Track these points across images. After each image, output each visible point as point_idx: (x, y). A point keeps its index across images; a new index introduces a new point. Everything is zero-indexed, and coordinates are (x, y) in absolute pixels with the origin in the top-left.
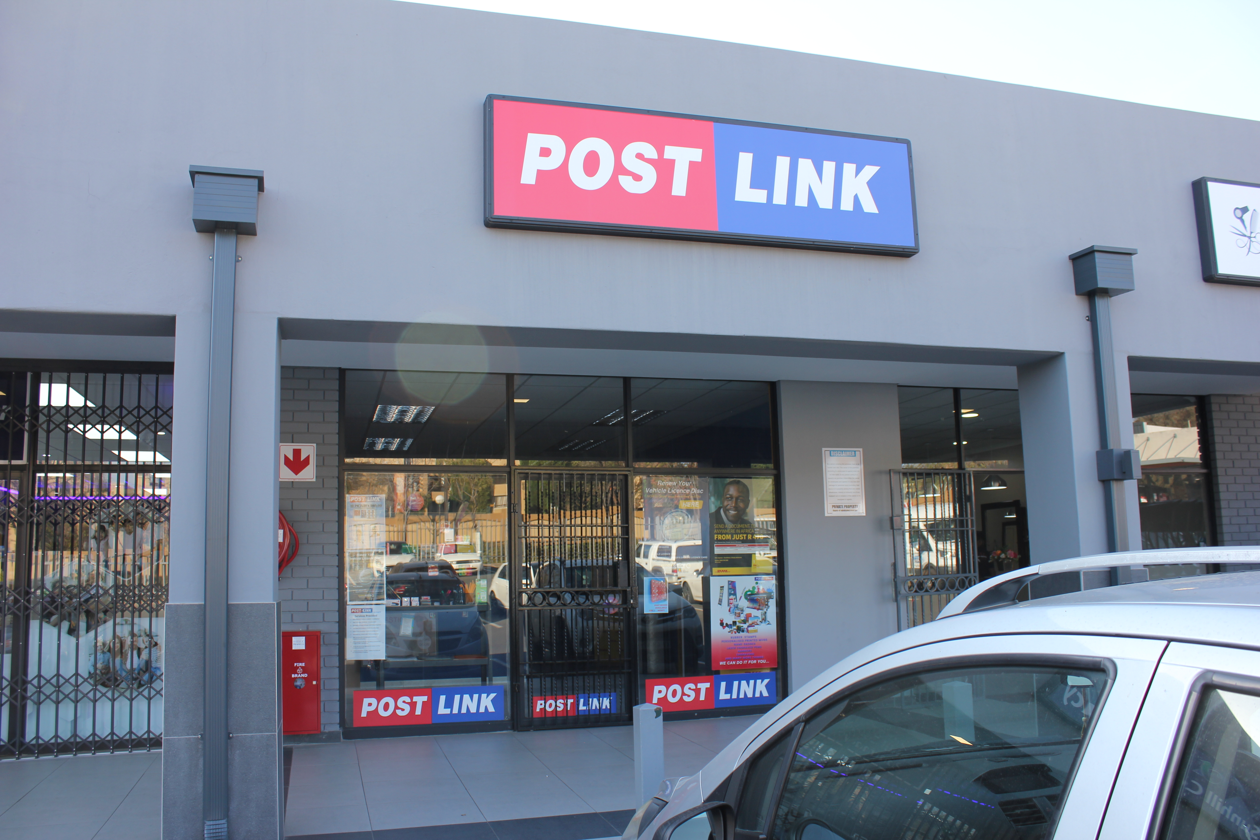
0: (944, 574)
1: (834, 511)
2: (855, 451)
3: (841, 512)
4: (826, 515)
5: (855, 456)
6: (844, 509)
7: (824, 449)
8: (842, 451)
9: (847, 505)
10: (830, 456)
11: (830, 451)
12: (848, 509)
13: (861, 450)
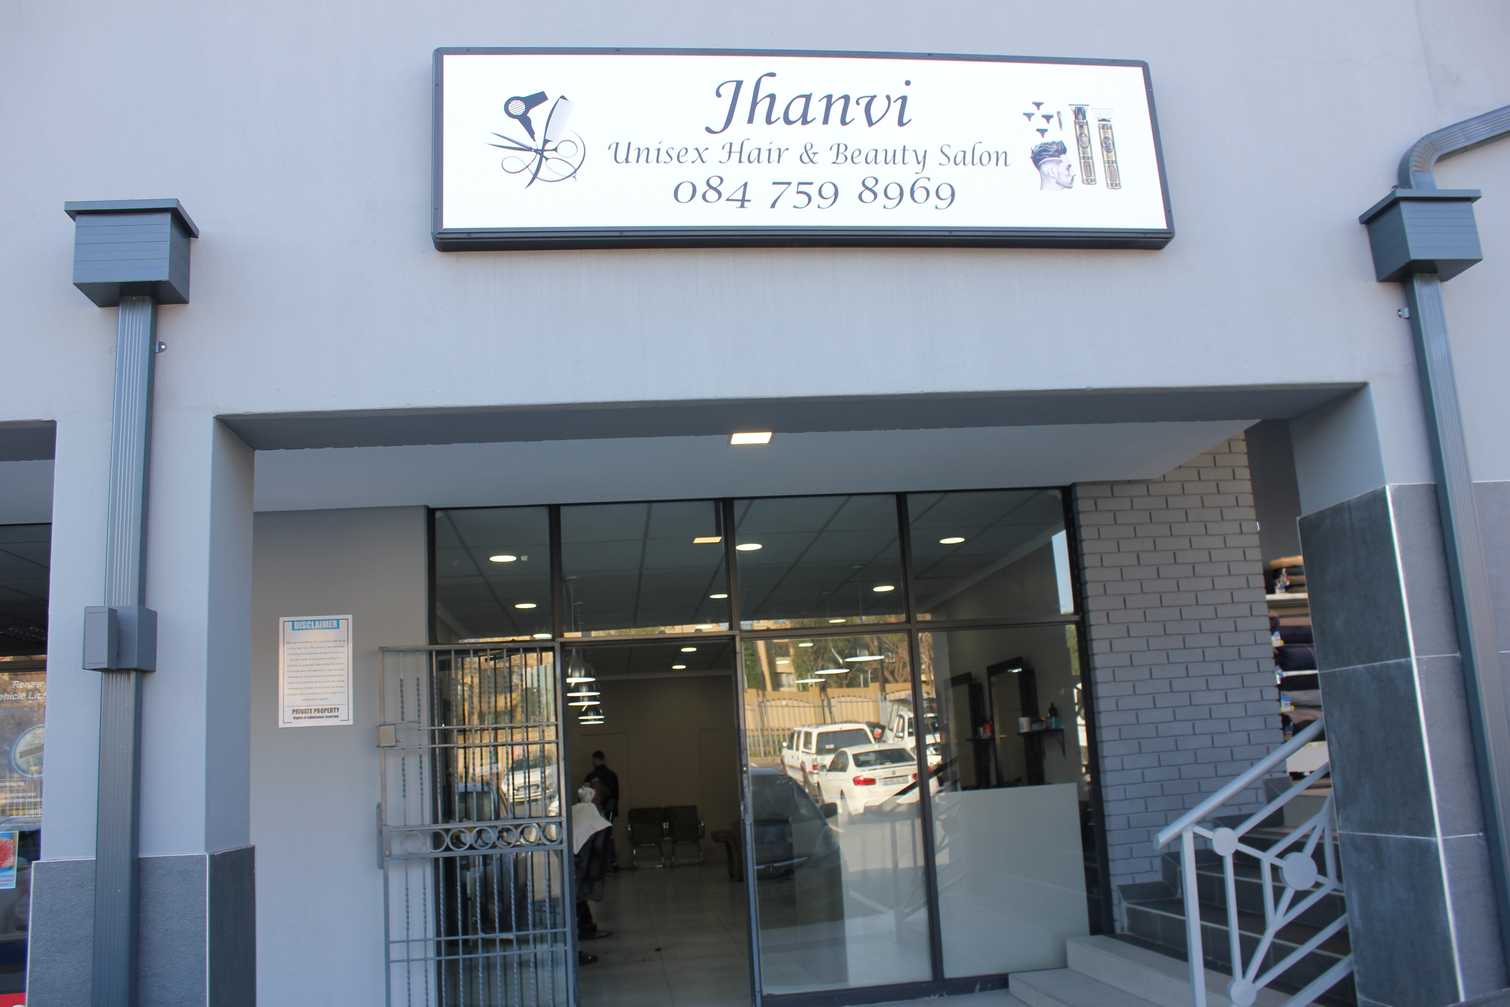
0: (490, 820)
1: (294, 718)
2: (338, 620)
3: (307, 720)
4: (281, 725)
5: (338, 627)
6: (313, 715)
7: (282, 619)
8: (315, 621)
9: (320, 707)
10: (293, 629)
11: (293, 622)
12: (321, 714)
13: (350, 617)
